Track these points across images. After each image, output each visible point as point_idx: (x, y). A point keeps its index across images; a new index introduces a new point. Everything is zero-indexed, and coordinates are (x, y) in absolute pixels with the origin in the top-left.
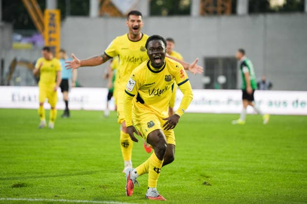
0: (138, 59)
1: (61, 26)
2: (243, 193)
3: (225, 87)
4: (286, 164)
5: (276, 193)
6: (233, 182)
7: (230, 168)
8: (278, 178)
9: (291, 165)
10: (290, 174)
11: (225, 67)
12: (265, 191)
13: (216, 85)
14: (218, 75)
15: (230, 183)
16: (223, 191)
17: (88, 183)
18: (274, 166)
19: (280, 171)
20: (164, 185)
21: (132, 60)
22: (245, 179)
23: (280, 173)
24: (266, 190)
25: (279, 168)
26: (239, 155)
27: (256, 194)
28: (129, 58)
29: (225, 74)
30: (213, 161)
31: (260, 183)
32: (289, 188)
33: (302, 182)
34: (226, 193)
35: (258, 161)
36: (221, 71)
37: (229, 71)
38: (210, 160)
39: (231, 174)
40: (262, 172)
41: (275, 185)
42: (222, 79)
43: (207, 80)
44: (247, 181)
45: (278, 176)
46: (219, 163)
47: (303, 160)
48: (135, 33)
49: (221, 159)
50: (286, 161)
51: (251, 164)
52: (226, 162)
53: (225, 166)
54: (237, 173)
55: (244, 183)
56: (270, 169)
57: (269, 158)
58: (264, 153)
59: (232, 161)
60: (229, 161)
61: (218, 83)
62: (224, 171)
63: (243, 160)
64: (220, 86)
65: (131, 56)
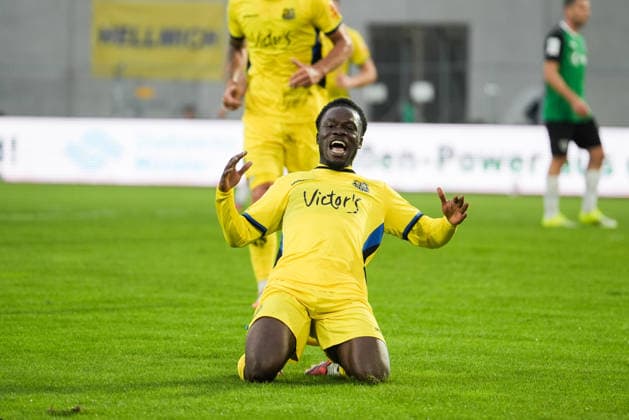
0: (280, 38)
3: (431, 114)
4: (606, 344)
6: (453, 396)
7: (444, 357)
11: (431, 57)
13: (404, 108)
14: (412, 79)
15: (443, 401)
18: (574, 350)
19: (591, 362)
20: (247, 408)
21: (267, 42)
25: (588, 355)
26: (469, 318)
28: (262, 37)
29: (430, 78)
31: (530, 397)
35: (526, 334)
36: (419, 67)
37: (444, 67)
42: (422, 92)
43: (378, 94)
46: (412, 341)
49: (416, 330)
50: (607, 336)
51: (504, 343)
52: (433, 340)
53: (430, 350)
54: (464, 370)
55: (485, 400)
56: (560, 358)
57: (560, 328)
58: (543, 312)
59: (449, 336)
60: (442, 335)
61: (411, 102)
62: (426, 367)
63: (483, 333)
64: (416, 112)
65: (265, 34)
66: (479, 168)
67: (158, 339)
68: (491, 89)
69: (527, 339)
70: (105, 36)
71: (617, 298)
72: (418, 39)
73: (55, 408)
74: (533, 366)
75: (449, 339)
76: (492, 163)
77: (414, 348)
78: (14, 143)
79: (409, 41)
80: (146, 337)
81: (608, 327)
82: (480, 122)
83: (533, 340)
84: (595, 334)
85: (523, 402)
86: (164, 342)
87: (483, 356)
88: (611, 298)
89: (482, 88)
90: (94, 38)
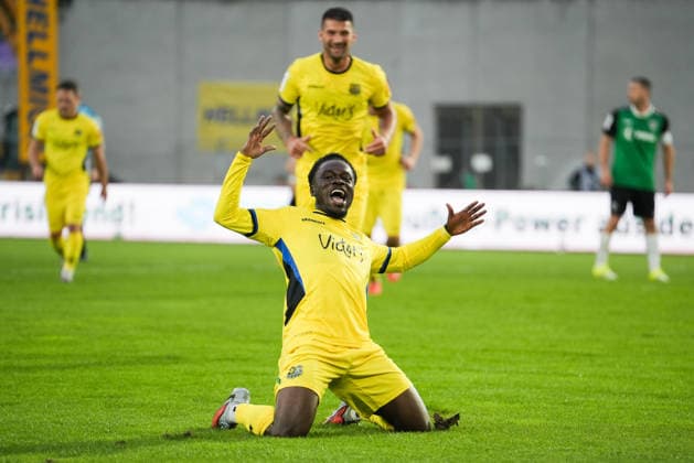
0: (344, 111)
1: (61, 19)
2: (533, 451)
3: (489, 182)
4: (641, 379)
5: (615, 451)
6: (509, 424)
7: (501, 391)
8: (622, 412)
9: (654, 380)
10: (650, 404)
11: (489, 132)
12: (589, 444)
13: (466, 177)
14: (472, 152)
15: (500, 428)
16: (483, 445)
17: (134, 429)
18: (612, 385)
19: (627, 395)
21: (331, 112)
22: (538, 416)
23: (628, 400)
24: (593, 444)
25: (625, 388)
26: (523, 358)
27: (565, 454)
28: (326, 108)
29: (489, 150)
30: (458, 370)
32: (649, 436)
33: (681, 422)
34: (491, 452)
35: (571, 371)
36: (479, 141)
37: (501, 142)
38: (450, 370)
39: (503, 405)
40: (582, 399)
41: (613, 431)
42: (482, 163)
43: (443, 164)
44: (543, 421)
45: (622, 408)
46: (473, 377)
47: (685, 370)
48: (336, 55)
49: (476, 367)
50: (641, 372)
51: (553, 378)
52: (492, 376)
53: (489, 385)
54: (518, 401)
55: (536, 427)
56: (601, 391)
57: (600, 366)
58: (586, 351)
59: (505, 372)
60: (499, 372)
61: (472, 171)
62: (485, 399)
63: (534, 370)
64: (477, 181)
65: (330, 104)
66: (530, 229)
67: (256, 374)
68: (541, 161)
69: (572, 375)
70: (210, 115)
71: (651, 341)
72: (479, 118)
73: (169, 432)
74: (577, 398)
75: (505, 375)
76: (542, 225)
77: (476, 383)
78: (132, 207)
79: (470, 119)
80: (246, 373)
81: (643, 364)
82: (532, 188)
83: (577, 376)
84: (631, 370)
85: (569, 428)
86: (261, 377)
87: (534, 390)
88: (645, 341)
89: (533, 159)
90: (199, 116)
